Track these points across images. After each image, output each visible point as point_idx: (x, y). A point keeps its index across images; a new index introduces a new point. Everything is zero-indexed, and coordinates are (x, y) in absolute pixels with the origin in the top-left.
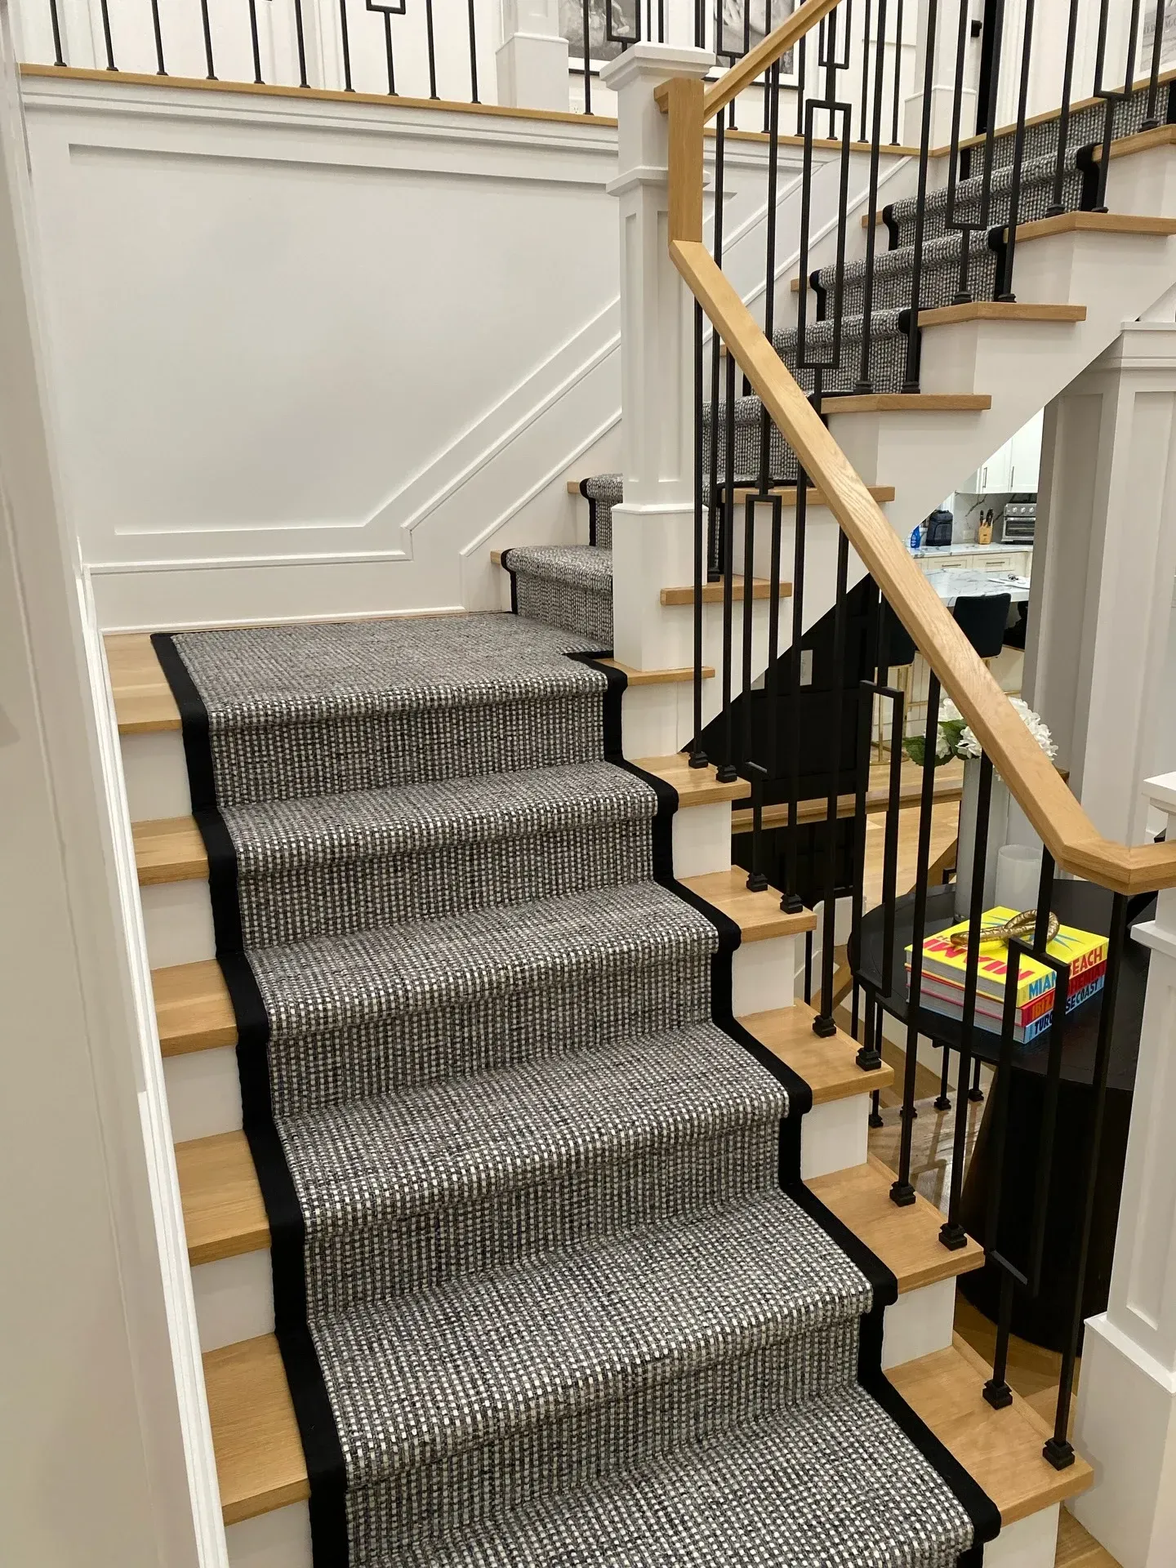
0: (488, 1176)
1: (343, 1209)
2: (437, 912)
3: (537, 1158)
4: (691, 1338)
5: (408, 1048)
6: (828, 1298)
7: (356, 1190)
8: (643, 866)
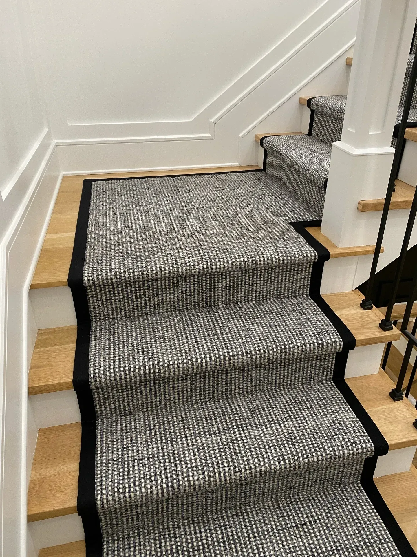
5: (180, 503)
8: (327, 374)
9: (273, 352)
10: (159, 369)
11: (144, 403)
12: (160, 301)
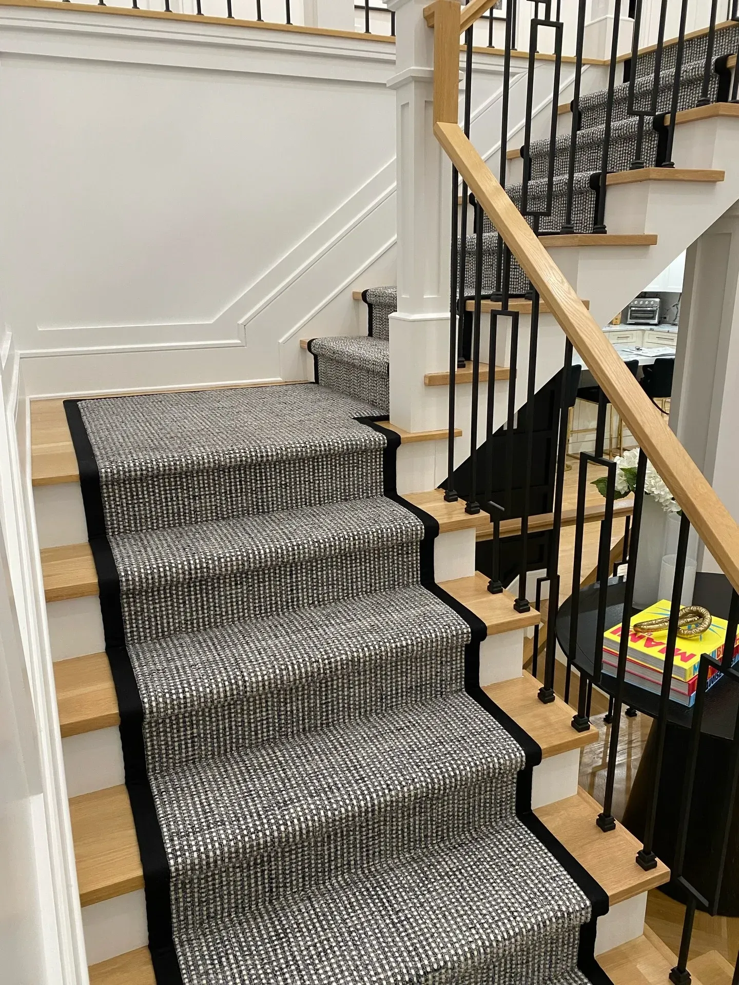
0: (307, 826)
1: (199, 856)
2: (266, 612)
3: (343, 810)
4: (460, 952)
5: (246, 721)
6: (559, 914)
7: (208, 841)
8: (413, 574)
9: (345, 539)
10: (207, 563)
11: (187, 621)
12: (198, 506)
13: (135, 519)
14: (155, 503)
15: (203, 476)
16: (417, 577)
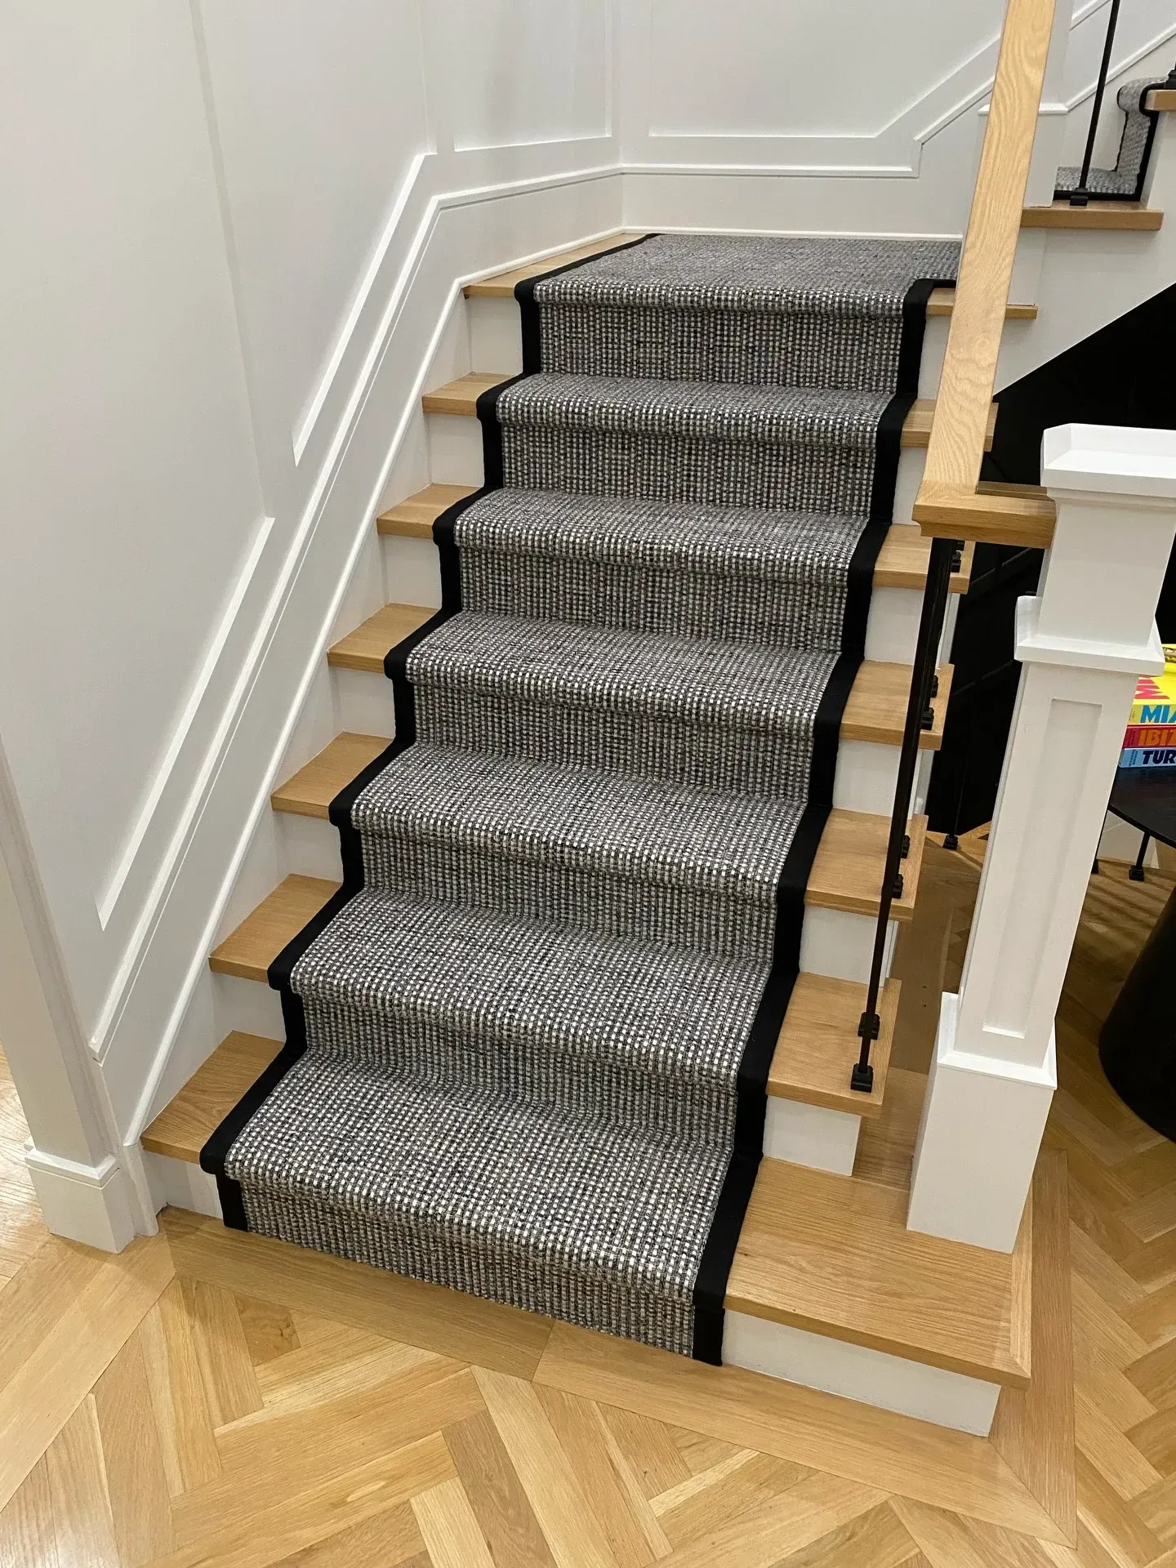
2: (655, 495)
5: (561, 588)
8: (860, 499)
11: (567, 478)
12: (642, 355)
13: (572, 358)
14: (594, 342)
15: (651, 316)
16: (866, 506)
